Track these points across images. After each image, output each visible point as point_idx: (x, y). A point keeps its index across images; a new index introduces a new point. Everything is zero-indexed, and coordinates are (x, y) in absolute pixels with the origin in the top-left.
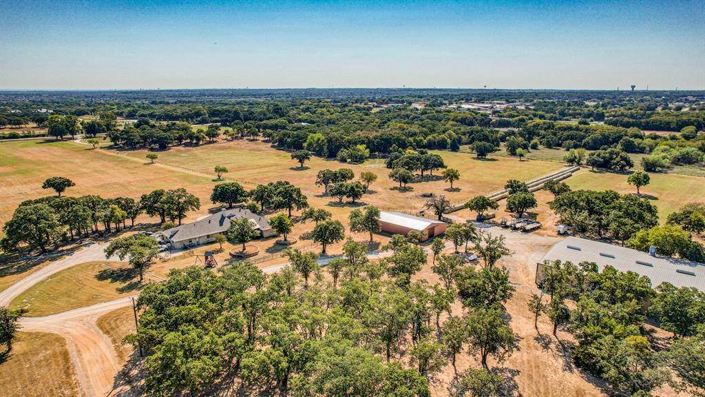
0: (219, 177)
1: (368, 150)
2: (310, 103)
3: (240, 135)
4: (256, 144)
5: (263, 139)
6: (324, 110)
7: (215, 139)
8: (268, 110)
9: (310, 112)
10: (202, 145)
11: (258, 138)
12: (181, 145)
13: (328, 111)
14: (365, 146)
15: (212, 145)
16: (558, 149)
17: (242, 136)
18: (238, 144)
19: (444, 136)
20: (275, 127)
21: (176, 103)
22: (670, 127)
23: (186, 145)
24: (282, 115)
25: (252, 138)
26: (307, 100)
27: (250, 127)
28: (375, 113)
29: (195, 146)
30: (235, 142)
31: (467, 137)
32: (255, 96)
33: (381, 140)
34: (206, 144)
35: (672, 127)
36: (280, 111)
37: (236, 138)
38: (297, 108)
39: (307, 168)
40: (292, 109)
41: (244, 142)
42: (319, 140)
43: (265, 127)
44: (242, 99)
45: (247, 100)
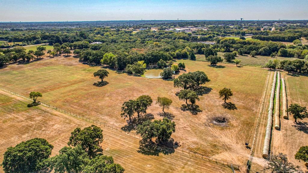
0: (35, 100)
1: (145, 64)
2: (100, 29)
3: (59, 53)
4: (69, 60)
5: (74, 55)
6: (108, 33)
7: (41, 57)
8: (77, 35)
9: (100, 34)
10: (32, 62)
11: (70, 54)
12: (16, 62)
13: (110, 34)
14: (143, 61)
15: (38, 62)
16: (247, 56)
17: (60, 53)
18: (57, 60)
19: (185, 50)
20: (81, 47)
21: (26, 30)
22: (285, 39)
23: (20, 63)
24: (85, 38)
25: (66, 55)
26: (97, 27)
27: (65, 48)
28: (135, 34)
29: (26, 64)
30: (55, 58)
31: (196, 50)
32: (71, 25)
33: (152, 56)
34: (35, 61)
35: (286, 40)
36: (83, 35)
37: (56, 55)
38: (93, 32)
39: (106, 83)
40: (90, 33)
41: (61, 58)
42: (111, 58)
43: (75, 46)
44: (64, 27)
45: (66, 28)
